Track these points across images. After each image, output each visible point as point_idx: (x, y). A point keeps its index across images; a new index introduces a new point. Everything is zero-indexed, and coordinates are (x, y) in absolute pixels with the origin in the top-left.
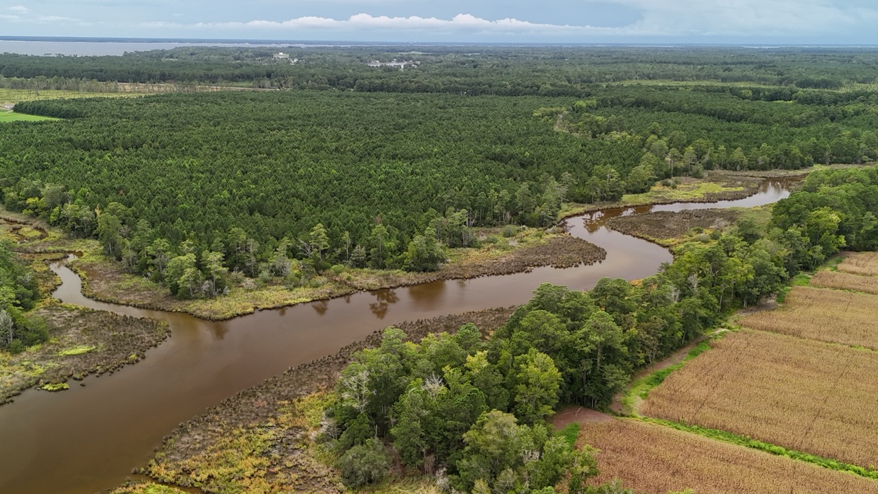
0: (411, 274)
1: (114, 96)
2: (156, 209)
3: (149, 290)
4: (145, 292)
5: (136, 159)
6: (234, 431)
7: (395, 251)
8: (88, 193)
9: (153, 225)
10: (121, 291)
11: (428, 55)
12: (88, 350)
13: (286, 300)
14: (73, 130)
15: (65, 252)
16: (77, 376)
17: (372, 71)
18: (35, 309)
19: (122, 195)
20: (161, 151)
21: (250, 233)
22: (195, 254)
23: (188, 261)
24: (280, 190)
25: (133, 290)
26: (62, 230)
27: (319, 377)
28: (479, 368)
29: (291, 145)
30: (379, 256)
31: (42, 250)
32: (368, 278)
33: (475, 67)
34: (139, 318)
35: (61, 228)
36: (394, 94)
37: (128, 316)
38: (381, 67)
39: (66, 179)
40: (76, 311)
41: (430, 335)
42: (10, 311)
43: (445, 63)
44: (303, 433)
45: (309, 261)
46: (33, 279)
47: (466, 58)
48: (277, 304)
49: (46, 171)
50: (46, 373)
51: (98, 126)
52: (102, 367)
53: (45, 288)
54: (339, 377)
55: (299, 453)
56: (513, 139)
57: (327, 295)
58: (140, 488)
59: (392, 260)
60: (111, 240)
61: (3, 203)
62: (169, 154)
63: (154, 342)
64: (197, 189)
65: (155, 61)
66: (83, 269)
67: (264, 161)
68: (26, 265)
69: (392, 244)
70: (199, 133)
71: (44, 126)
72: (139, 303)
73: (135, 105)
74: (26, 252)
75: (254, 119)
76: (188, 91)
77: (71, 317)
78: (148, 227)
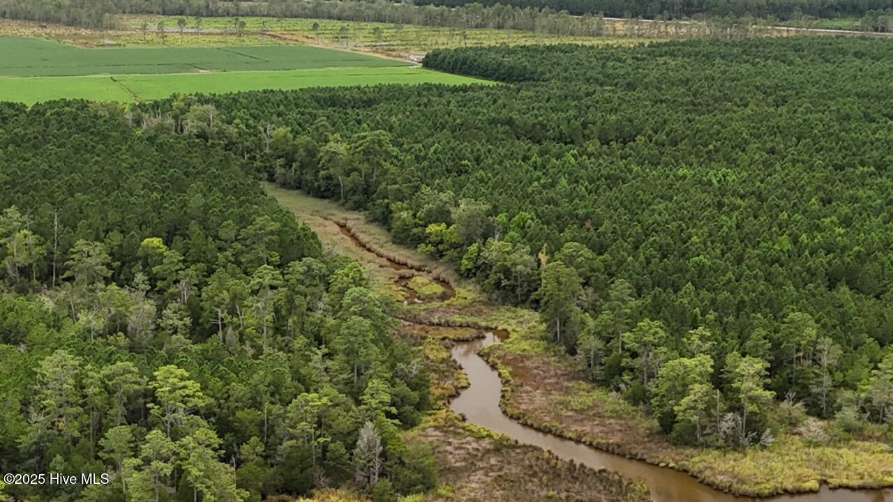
1: (595, 42)
2: (648, 263)
3: (621, 418)
4: (612, 421)
5: (622, 163)
8: (530, 221)
9: (639, 292)
10: (570, 413)
13: (889, 473)
14: (518, 105)
15: (479, 328)
18: (420, 427)
19: (588, 230)
20: (669, 149)
21: (824, 326)
22: (712, 357)
23: (698, 370)
25: (591, 413)
26: (478, 287)
31: (443, 321)
34: (597, 469)
35: (478, 282)
39: (496, 194)
40: (487, 440)
42: (379, 426)
46: (422, 372)
48: (868, 481)
49: (463, 177)
51: (559, 97)
53: (440, 391)
60: (561, 313)
61: (389, 230)
62: (683, 158)
64: (730, 228)
66: (507, 363)
67: (868, 181)
68: (414, 345)
70: (743, 119)
71: (470, 94)
72: (599, 440)
73: (629, 61)
74: (416, 321)
75: (857, 94)
76: (731, 36)
77: (477, 450)
78: (630, 295)
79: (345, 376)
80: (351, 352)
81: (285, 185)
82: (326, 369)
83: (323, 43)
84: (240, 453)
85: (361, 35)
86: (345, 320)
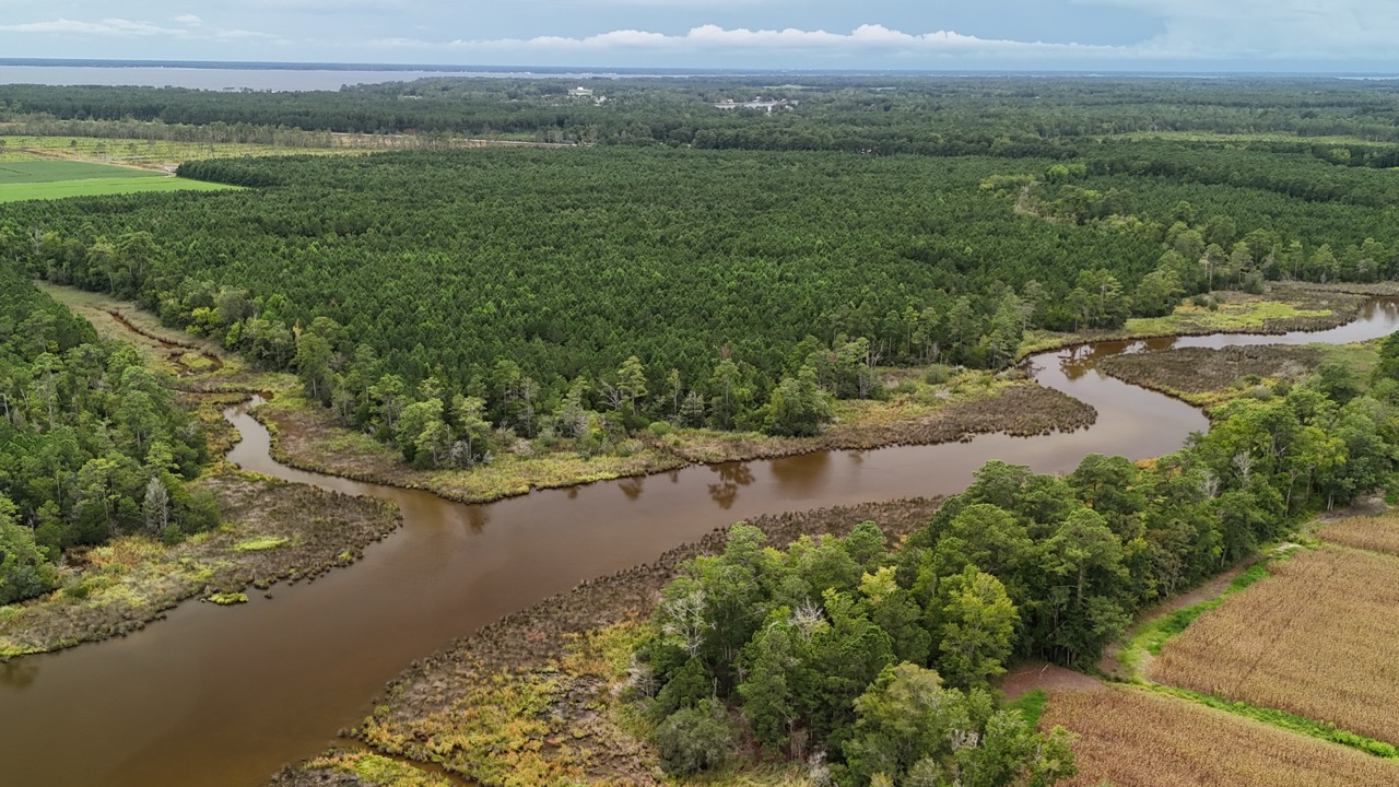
0: (775, 440)
1: (326, 152)
2: (385, 329)
3: (372, 453)
4: (365, 456)
5: (357, 251)
6: (495, 676)
7: (750, 402)
8: (283, 301)
9: (379, 353)
10: (329, 454)
11: (811, 90)
12: (278, 542)
13: (579, 474)
14: (264, 205)
15: (247, 392)
16: (260, 582)
17: (721, 115)
18: (202, 477)
19: (334, 306)
20: (394, 238)
21: (525, 369)
22: (442, 400)
23: (431, 410)
24: (573, 303)
25: (347, 452)
26: (243, 358)
27: (627, 597)
28: (881, 594)
29: (593, 232)
30: (724, 410)
31: (214, 388)
32: (706, 443)
33: (887, 109)
34: (355, 496)
35: (242, 354)
36: (755, 153)
37: (339, 493)
38: (736, 109)
39: (252, 281)
40: (261, 483)
41: (803, 537)
42: (164, 480)
43: (838, 103)
44: (600, 684)
45: (614, 415)
46: (199, 432)
47: (872, 95)
48: (565, 481)
49: (221, 268)
50: (214, 576)
51: (300, 198)
52: (298, 569)
53: (216, 446)
54: (659, 599)
55: (593, 715)
56: (945, 226)
57: (642, 469)
58: (350, 759)
59: (745, 416)
60: (316, 375)
61: (158, 315)
62: (407, 245)
63: (377, 534)
64: (448, 298)
65: (388, 99)
66: (272, 419)
67: (549, 257)
68: (190, 411)
69: (746, 391)
70: (452, 213)
71: (221, 198)
72: (356, 473)
73: (356, 168)
74: (190, 390)
75: (536, 191)
76: (437, 147)
77: (253, 491)
78: (372, 356)
79: (130, 442)
80: (132, 421)
81: (57, 282)
82: (111, 437)
83: (82, 158)
84: (37, 516)
85: (117, 150)
86: (125, 395)
